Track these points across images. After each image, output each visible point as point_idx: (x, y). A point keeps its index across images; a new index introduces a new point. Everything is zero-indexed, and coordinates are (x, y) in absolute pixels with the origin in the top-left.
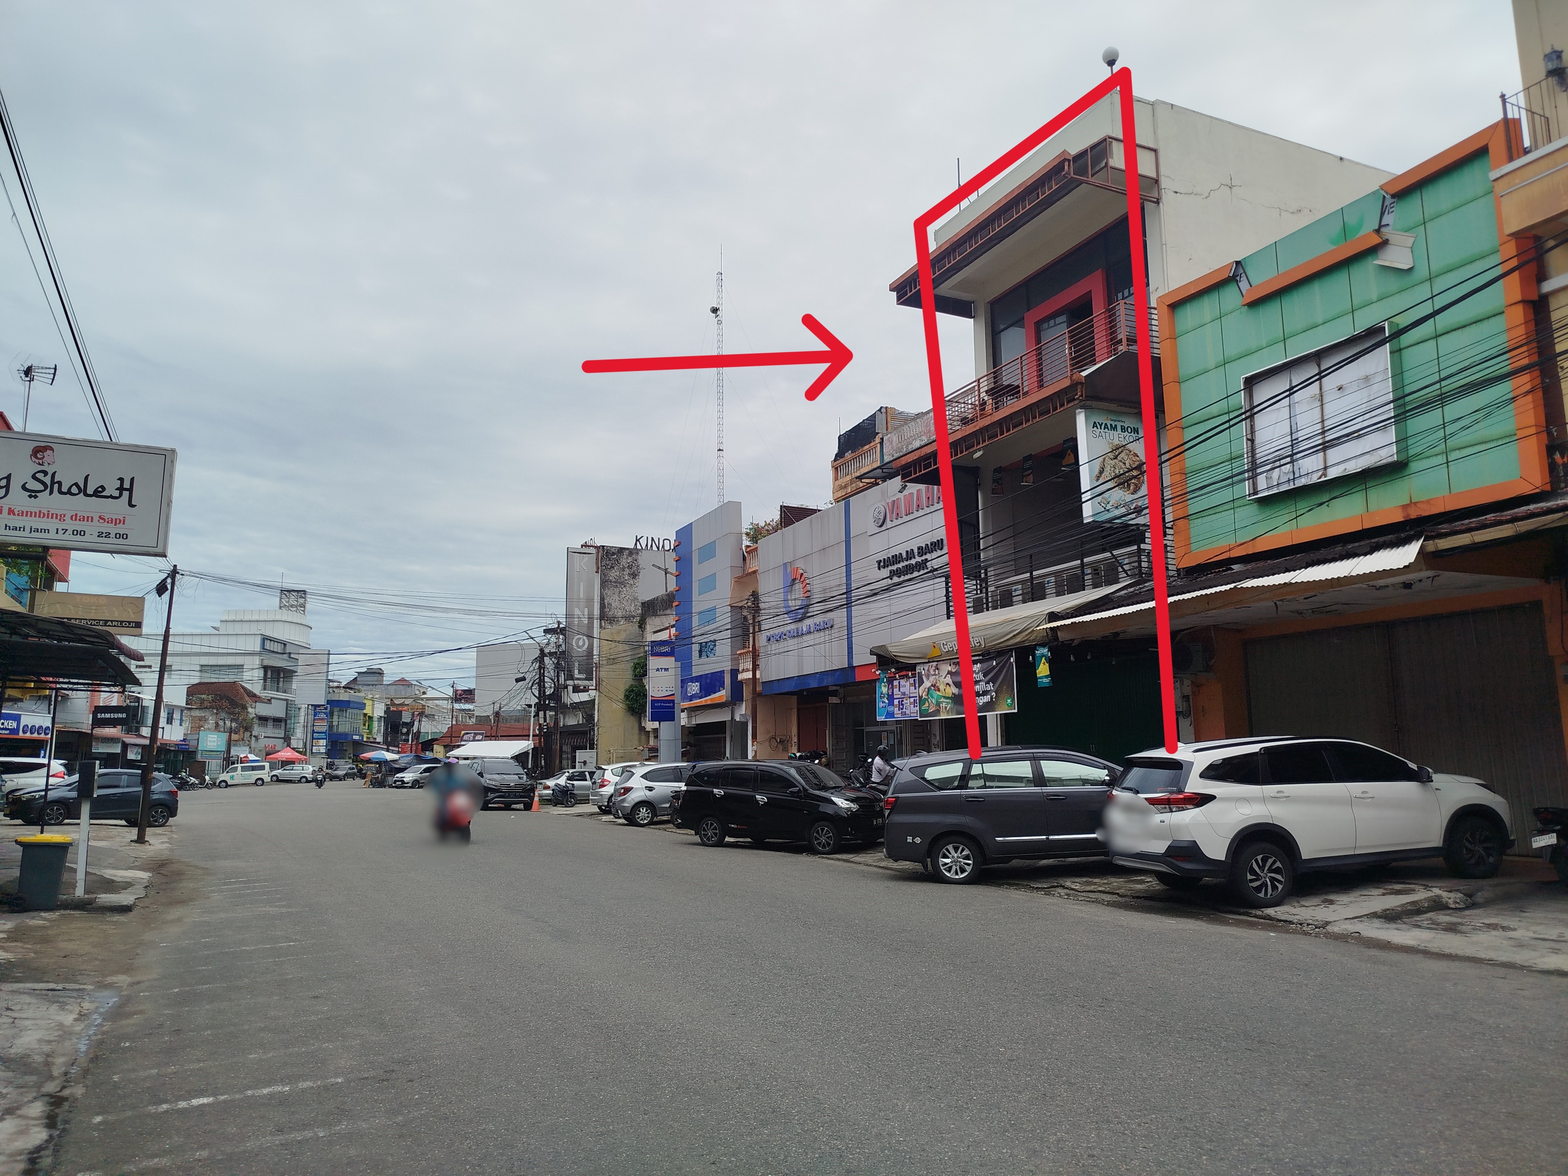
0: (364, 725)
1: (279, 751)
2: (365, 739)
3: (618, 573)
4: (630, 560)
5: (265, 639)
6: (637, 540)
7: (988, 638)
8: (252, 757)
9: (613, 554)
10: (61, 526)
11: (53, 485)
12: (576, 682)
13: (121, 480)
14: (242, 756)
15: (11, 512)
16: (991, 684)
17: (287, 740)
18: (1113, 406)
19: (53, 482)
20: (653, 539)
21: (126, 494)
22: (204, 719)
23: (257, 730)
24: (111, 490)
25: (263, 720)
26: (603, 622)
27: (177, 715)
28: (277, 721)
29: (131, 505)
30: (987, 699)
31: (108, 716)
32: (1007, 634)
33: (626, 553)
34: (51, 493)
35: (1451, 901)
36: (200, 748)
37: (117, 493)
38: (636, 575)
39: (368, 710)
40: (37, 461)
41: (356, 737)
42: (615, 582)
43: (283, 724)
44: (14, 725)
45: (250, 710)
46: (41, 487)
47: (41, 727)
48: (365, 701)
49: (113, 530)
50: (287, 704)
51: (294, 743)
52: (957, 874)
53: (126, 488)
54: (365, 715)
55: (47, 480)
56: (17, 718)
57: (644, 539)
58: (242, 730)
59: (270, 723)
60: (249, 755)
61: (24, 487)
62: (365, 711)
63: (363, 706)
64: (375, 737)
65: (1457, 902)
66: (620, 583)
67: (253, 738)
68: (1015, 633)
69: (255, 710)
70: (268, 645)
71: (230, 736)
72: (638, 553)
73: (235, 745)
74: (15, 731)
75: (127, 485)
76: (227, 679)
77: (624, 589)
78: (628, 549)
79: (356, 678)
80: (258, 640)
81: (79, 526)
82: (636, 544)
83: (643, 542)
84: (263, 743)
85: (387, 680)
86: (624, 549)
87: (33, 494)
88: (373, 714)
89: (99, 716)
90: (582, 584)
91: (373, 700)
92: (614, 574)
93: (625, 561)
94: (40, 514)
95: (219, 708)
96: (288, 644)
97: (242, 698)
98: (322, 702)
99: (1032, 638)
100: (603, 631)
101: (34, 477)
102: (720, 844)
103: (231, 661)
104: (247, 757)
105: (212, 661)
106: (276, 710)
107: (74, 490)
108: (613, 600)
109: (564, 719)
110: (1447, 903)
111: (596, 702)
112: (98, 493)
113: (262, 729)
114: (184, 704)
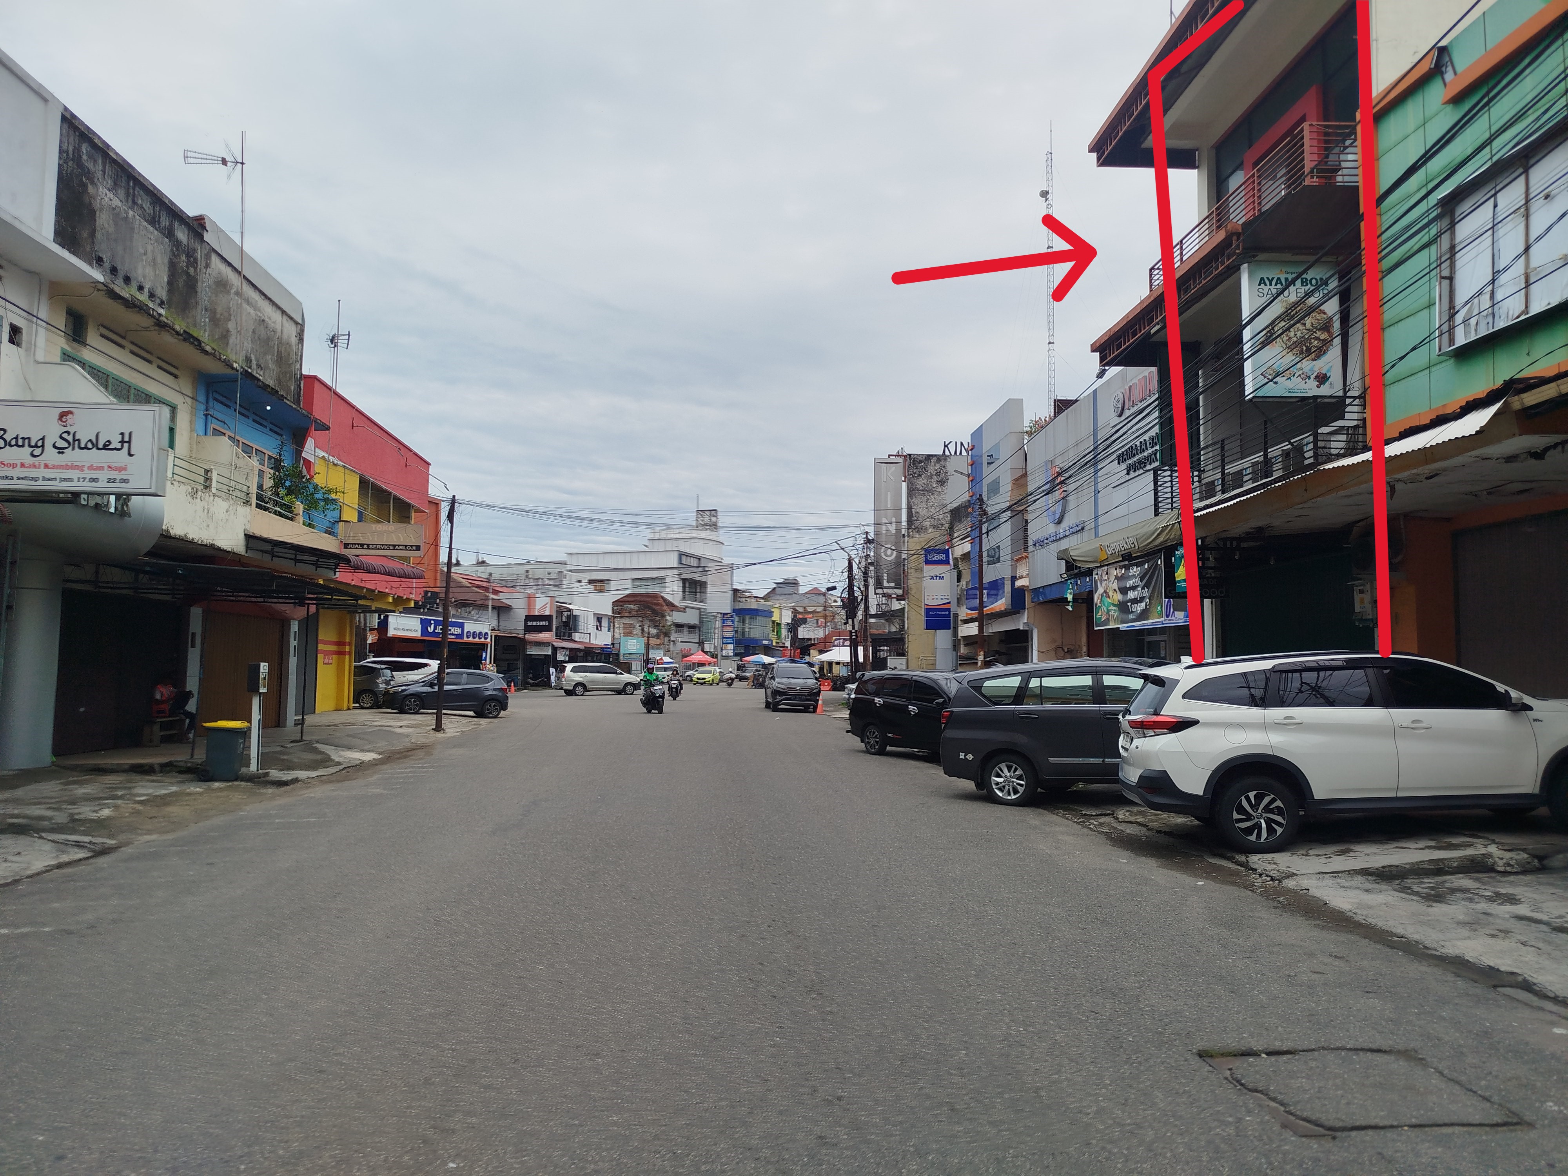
0: (773, 631)
1: (692, 654)
2: (774, 644)
3: (925, 481)
4: (938, 467)
5: (681, 555)
6: (946, 446)
7: (1140, 538)
8: (666, 659)
9: (921, 462)
10: (82, 475)
11: (74, 443)
12: (885, 591)
13: (122, 434)
14: (658, 658)
15: (46, 466)
16: (1146, 590)
17: (701, 643)
18: (1288, 256)
19: (74, 440)
20: (962, 444)
21: (126, 445)
22: (632, 626)
23: (674, 636)
24: (115, 444)
25: (679, 626)
26: (910, 530)
27: (605, 623)
28: (691, 627)
29: (131, 455)
30: (1141, 607)
31: (535, 623)
32: (1153, 533)
33: (934, 460)
34: (73, 449)
35: (1501, 863)
36: (622, 651)
37: (119, 446)
38: (944, 482)
39: (776, 617)
40: (62, 424)
41: (765, 642)
42: (923, 491)
43: (697, 631)
44: (459, 631)
45: (668, 618)
46: (66, 445)
47: (480, 633)
48: (773, 610)
49: (117, 476)
50: (700, 612)
51: (708, 647)
52: (1009, 794)
53: (126, 441)
54: (774, 622)
55: (70, 438)
56: (461, 626)
57: (953, 444)
58: (662, 635)
59: (686, 630)
60: (664, 658)
61: (54, 446)
62: (773, 619)
63: (769, 614)
64: (784, 641)
65: (1509, 865)
66: (928, 491)
67: (672, 643)
68: (1158, 532)
69: (674, 617)
70: (685, 560)
71: (648, 640)
72: (946, 460)
73: (653, 649)
74: (460, 636)
75: (126, 439)
76: (650, 590)
77: (932, 497)
78: (935, 456)
79: (774, 588)
80: (676, 556)
81: (94, 474)
82: (944, 452)
83: (952, 448)
84: (680, 646)
85: (802, 590)
86: (932, 456)
87: (61, 450)
88: (781, 620)
89: (529, 623)
90: (889, 493)
91: (780, 608)
92: (921, 482)
93: (932, 468)
94: (66, 467)
95: (644, 616)
96: (702, 559)
97: (662, 608)
98: (728, 610)
99: (1172, 536)
100: (911, 540)
101: (61, 437)
102: (882, 752)
103: (655, 574)
104: (661, 659)
105: (641, 575)
106: (691, 618)
107: (89, 445)
108: (921, 509)
109: (889, 626)
110: (1495, 863)
111: (906, 610)
112: (106, 447)
113: (680, 635)
114: (610, 614)
